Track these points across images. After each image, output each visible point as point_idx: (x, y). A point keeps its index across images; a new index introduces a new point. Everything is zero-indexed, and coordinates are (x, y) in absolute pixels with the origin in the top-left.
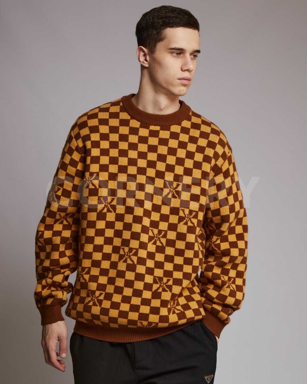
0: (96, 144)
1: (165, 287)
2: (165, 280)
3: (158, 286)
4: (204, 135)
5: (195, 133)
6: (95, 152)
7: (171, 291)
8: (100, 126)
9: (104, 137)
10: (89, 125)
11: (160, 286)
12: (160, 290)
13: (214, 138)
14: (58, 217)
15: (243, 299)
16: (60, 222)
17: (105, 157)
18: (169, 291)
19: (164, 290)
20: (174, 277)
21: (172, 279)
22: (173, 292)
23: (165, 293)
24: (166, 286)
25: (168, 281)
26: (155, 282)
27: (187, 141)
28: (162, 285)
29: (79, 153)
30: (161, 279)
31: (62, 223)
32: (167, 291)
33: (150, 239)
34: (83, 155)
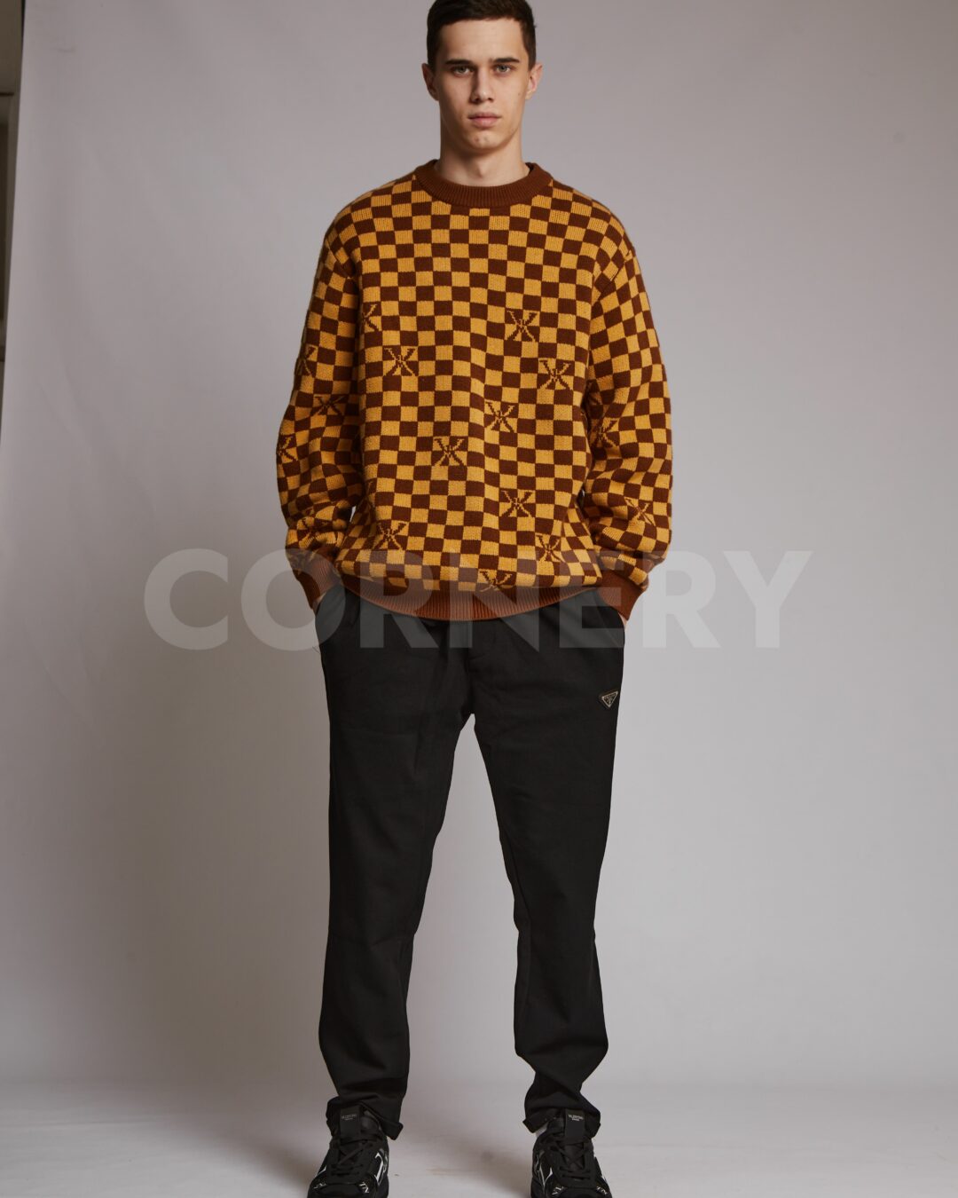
0: (371, 253)
1: (523, 508)
2: (521, 494)
3: (508, 505)
4: (578, 221)
5: (560, 217)
6: (370, 266)
7: (533, 514)
8: (375, 220)
9: (386, 238)
10: (355, 220)
11: (513, 505)
12: (514, 514)
13: (598, 226)
14: (316, 403)
15: (669, 542)
16: (320, 411)
17: (389, 273)
18: (530, 516)
19: (521, 514)
20: (538, 488)
21: (534, 492)
22: (537, 516)
23: (522, 518)
24: (524, 505)
25: (527, 495)
26: (503, 498)
27: (544, 232)
28: (516, 504)
29: (342, 275)
30: (513, 493)
31: (324, 412)
32: (527, 516)
33: (488, 419)
34: (349, 278)
